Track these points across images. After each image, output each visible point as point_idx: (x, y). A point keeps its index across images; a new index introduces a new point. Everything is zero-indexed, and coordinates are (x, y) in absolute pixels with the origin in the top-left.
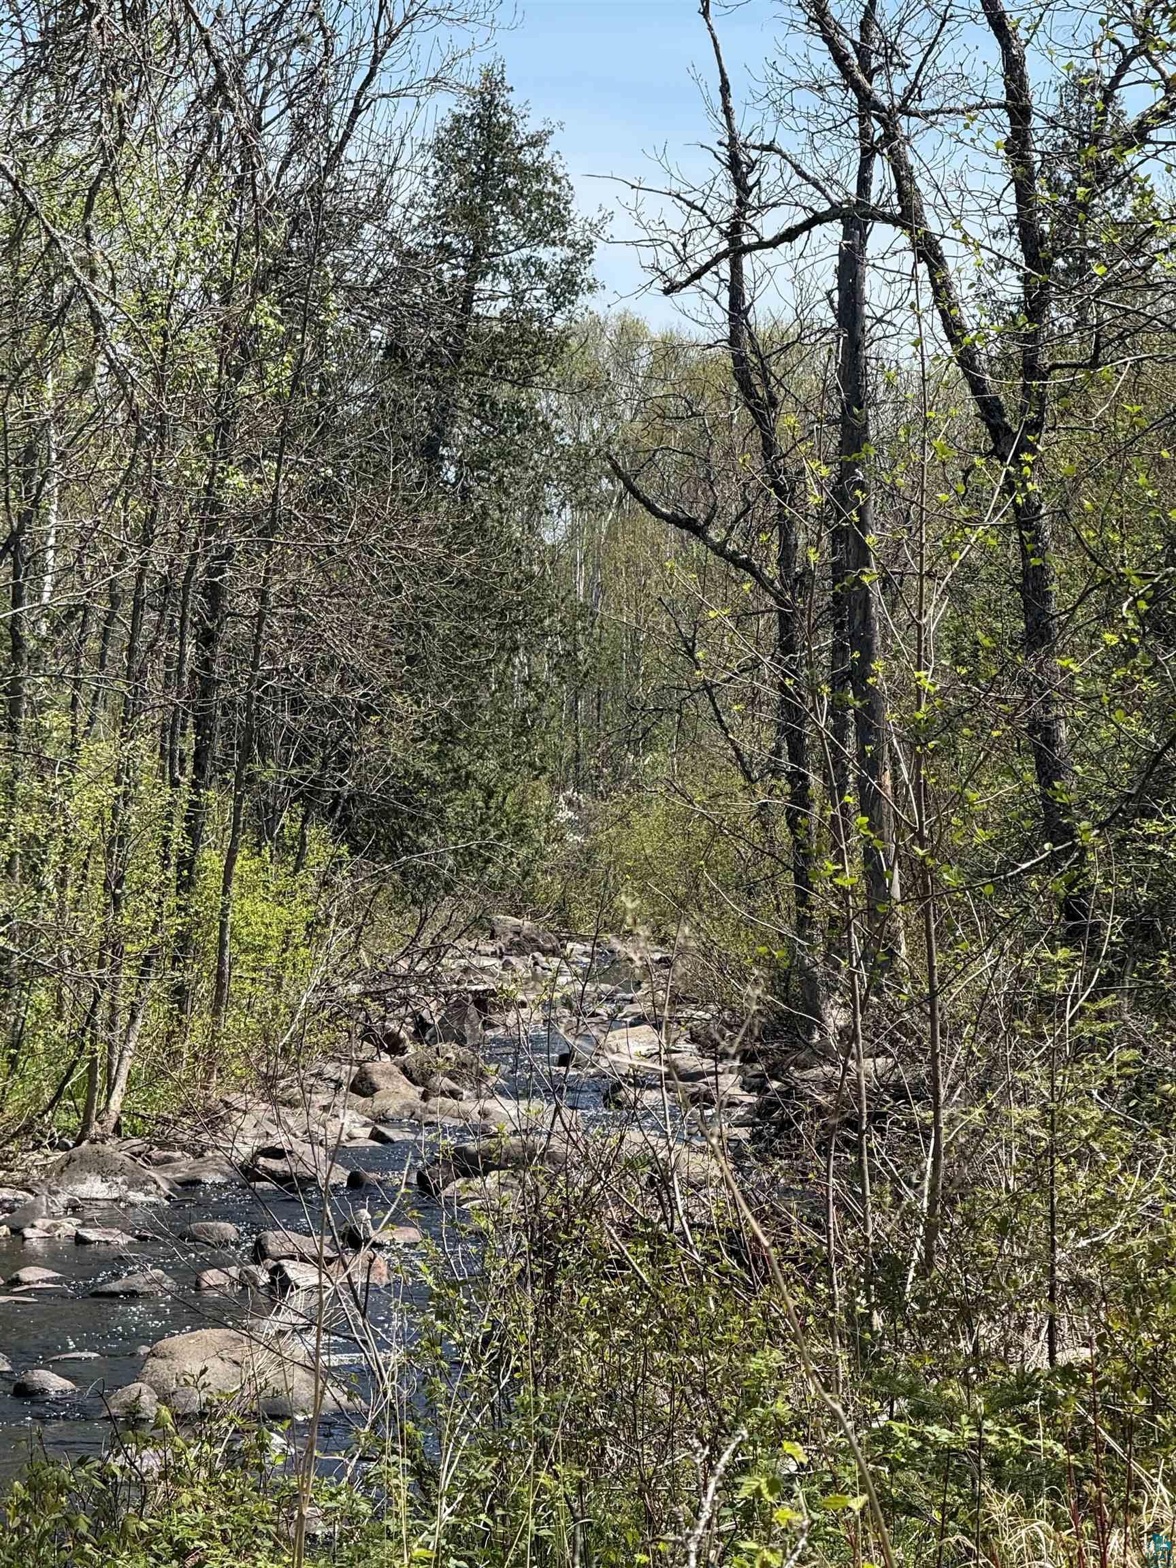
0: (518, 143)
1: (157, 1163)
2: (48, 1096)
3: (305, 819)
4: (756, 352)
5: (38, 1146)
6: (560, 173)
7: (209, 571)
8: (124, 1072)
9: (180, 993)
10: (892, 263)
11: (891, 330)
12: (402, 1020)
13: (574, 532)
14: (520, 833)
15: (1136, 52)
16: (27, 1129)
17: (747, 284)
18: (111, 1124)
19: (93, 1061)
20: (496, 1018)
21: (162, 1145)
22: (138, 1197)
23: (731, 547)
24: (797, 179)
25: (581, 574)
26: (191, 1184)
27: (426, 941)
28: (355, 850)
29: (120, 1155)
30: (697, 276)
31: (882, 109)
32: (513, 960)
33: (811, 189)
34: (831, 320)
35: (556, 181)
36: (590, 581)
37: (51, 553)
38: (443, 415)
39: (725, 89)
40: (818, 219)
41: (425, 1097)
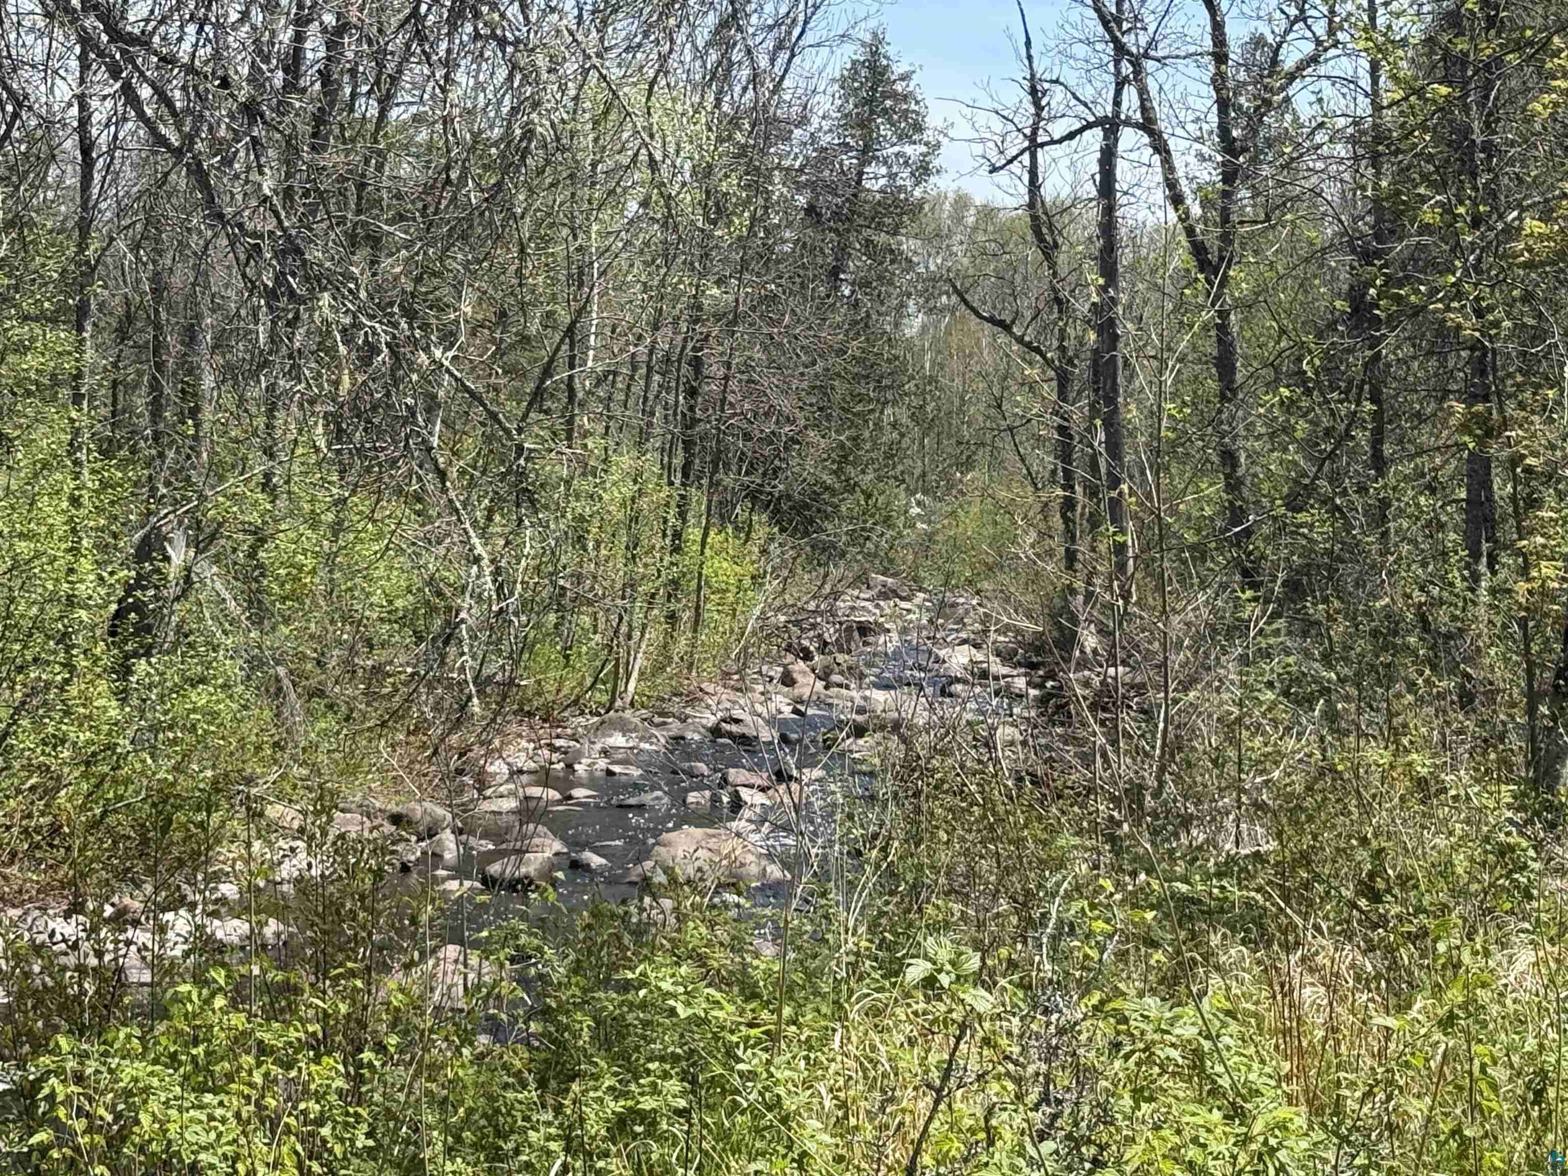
0: (893, 78)
1: (657, 726)
2: (589, 681)
3: (752, 510)
4: (1046, 213)
5: (582, 713)
6: (919, 98)
7: (694, 349)
8: (637, 667)
9: (672, 618)
10: (1134, 156)
11: (1133, 200)
12: (811, 640)
13: (924, 328)
14: (887, 521)
15: (1296, 20)
16: (576, 702)
17: (1040, 170)
18: (628, 700)
19: (617, 660)
20: (871, 639)
21: (662, 714)
22: (645, 746)
23: (1027, 339)
24: (1073, 102)
25: (928, 356)
26: (678, 739)
27: (827, 588)
28: (782, 530)
29: (635, 720)
30: (1010, 162)
31: (1132, 55)
32: (882, 603)
33: (1082, 108)
34: (1094, 193)
35: (917, 103)
36: (933, 362)
37: (592, 337)
38: (842, 252)
39: (1028, 43)
40: (1089, 126)
41: (826, 687)
